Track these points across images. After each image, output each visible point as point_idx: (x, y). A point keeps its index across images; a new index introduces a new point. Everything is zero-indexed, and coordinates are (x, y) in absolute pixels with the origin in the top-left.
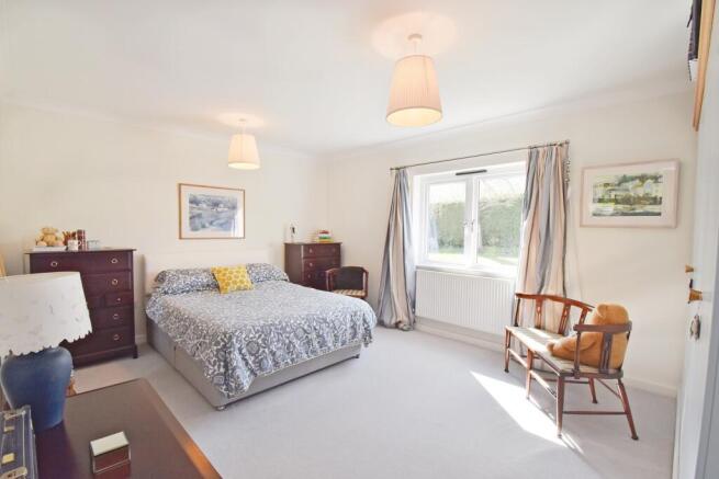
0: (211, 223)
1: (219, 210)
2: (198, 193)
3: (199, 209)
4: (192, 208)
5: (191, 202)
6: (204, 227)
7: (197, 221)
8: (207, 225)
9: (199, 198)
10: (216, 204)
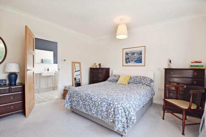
0: (132, 61)
1: (135, 55)
2: (128, 51)
3: (128, 56)
4: (126, 56)
5: (126, 54)
6: (129, 62)
7: (127, 60)
8: (130, 61)
9: (128, 52)
10: (133, 54)
